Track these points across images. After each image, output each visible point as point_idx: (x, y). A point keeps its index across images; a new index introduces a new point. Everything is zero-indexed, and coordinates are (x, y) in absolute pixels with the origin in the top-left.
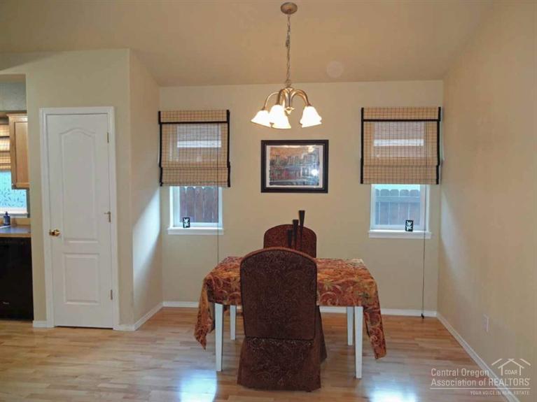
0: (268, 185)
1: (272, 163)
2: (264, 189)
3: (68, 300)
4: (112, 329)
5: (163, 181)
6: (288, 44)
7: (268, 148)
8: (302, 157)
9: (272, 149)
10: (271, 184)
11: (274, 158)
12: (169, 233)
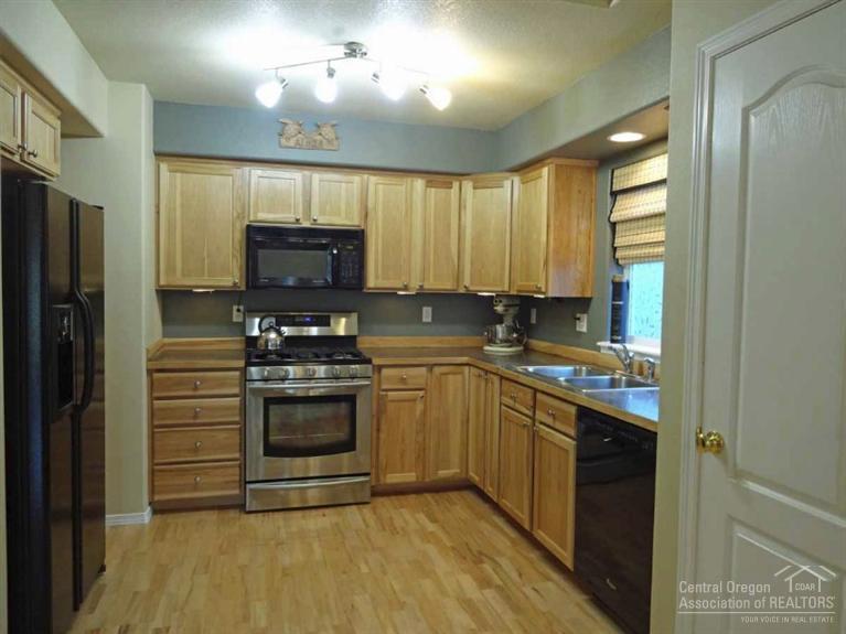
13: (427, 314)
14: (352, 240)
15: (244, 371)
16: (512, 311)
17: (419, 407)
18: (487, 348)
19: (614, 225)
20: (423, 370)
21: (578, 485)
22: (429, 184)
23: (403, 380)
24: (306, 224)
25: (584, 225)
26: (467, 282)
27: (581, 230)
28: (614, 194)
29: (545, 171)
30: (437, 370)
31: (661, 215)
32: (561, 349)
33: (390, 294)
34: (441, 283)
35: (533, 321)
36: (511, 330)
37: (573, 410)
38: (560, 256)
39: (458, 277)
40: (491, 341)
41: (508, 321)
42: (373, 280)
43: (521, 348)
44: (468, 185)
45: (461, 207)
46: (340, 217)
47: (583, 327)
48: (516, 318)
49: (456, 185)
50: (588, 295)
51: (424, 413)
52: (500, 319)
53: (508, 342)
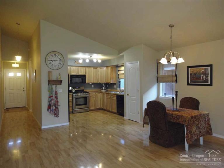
0: (189, 83)
1: (191, 74)
2: (188, 84)
3: (131, 113)
4: (138, 122)
5: (158, 81)
6: (171, 38)
7: (189, 69)
8: (202, 72)
9: (191, 69)
10: (190, 82)
11: (192, 73)
12: (160, 98)
13: (93, 86)
14: (84, 76)
15: (73, 94)
16: (105, 85)
17: (95, 98)
18: (102, 91)
19: (118, 74)
20: (95, 94)
21: (117, 108)
22: (94, 68)
23: (92, 95)
24: (78, 74)
25: (115, 74)
26: (99, 82)
27: (114, 75)
28: (118, 71)
29: (110, 67)
30: (97, 93)
31: (123, 74)
32: (112, 90)
33: (89, 84)
34: (96, 82)
35: (108, 86)
36: (105, 88)
37: (116, 95)
38: (112, 78)
39: (98, 81)
40: (102, 89)
41: (104, 87)
42: (87, 82)
43: (106, 91)
44: (99, 68)
45: (98, 71)
46: (82, 73)
47: (115, 87)
48: (105, 86)
49: (97, 68)
50: (116, 83)
51: (95, 99)
52: (103, 86)
53: (105, 90)
